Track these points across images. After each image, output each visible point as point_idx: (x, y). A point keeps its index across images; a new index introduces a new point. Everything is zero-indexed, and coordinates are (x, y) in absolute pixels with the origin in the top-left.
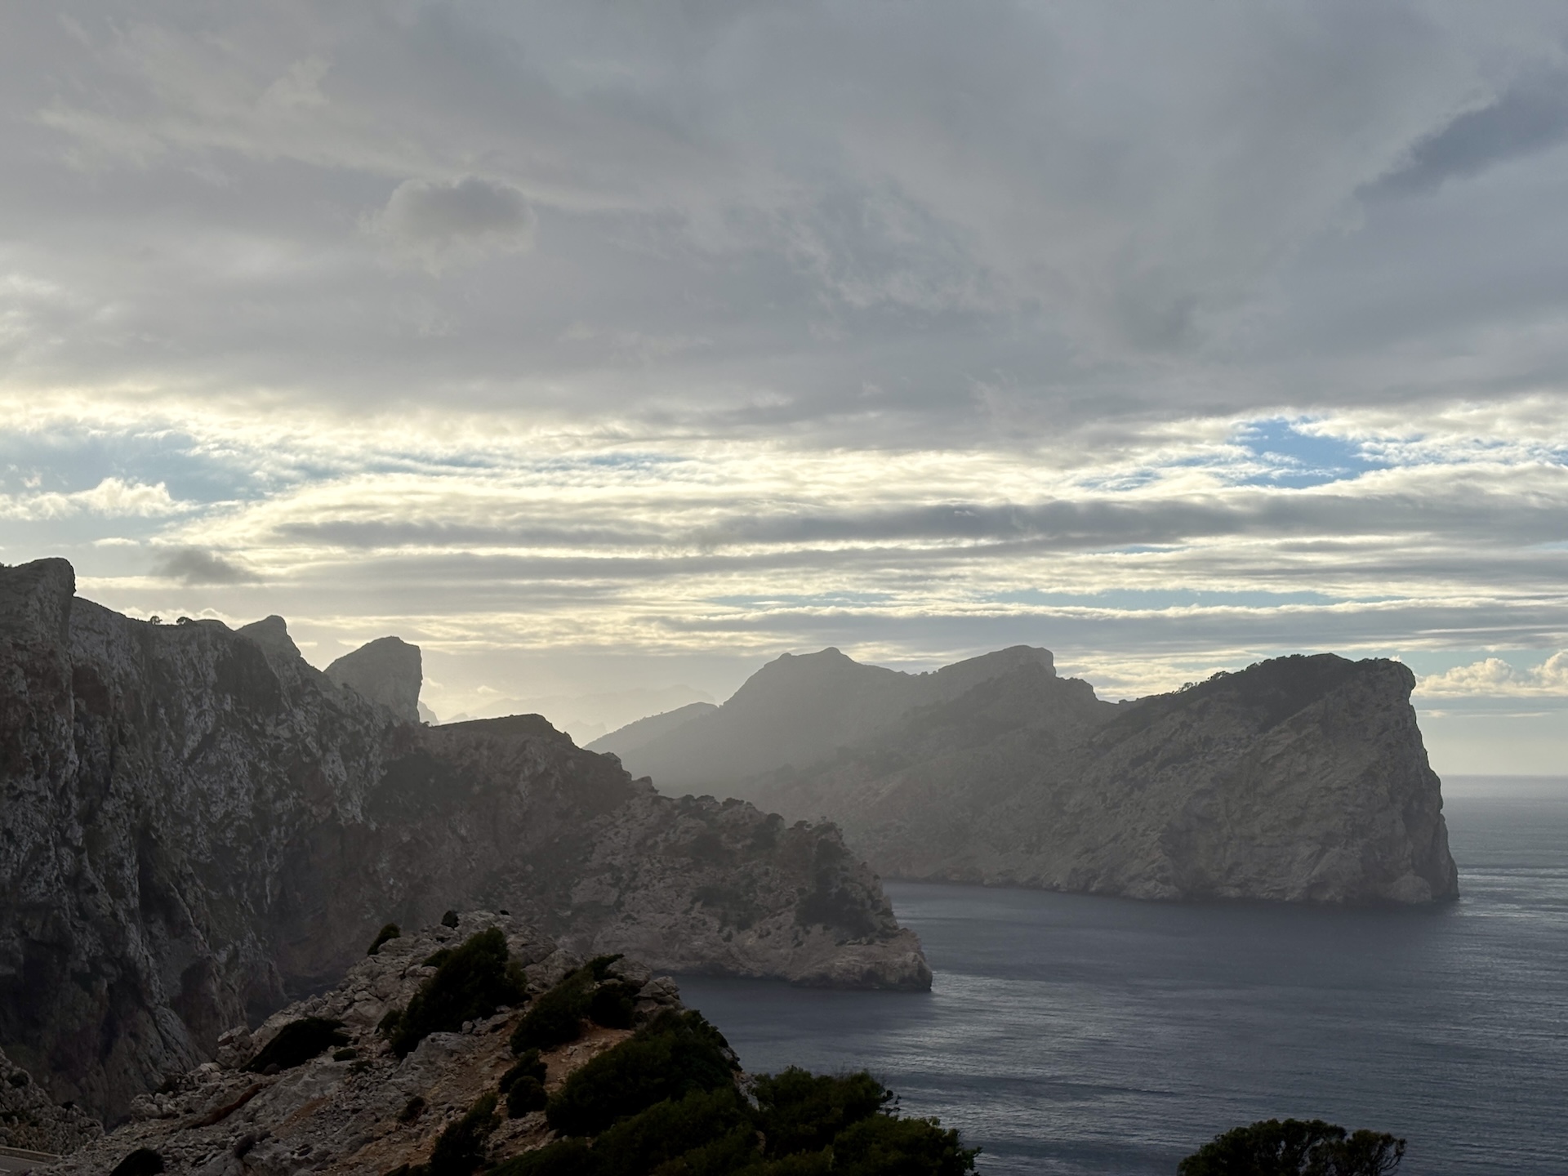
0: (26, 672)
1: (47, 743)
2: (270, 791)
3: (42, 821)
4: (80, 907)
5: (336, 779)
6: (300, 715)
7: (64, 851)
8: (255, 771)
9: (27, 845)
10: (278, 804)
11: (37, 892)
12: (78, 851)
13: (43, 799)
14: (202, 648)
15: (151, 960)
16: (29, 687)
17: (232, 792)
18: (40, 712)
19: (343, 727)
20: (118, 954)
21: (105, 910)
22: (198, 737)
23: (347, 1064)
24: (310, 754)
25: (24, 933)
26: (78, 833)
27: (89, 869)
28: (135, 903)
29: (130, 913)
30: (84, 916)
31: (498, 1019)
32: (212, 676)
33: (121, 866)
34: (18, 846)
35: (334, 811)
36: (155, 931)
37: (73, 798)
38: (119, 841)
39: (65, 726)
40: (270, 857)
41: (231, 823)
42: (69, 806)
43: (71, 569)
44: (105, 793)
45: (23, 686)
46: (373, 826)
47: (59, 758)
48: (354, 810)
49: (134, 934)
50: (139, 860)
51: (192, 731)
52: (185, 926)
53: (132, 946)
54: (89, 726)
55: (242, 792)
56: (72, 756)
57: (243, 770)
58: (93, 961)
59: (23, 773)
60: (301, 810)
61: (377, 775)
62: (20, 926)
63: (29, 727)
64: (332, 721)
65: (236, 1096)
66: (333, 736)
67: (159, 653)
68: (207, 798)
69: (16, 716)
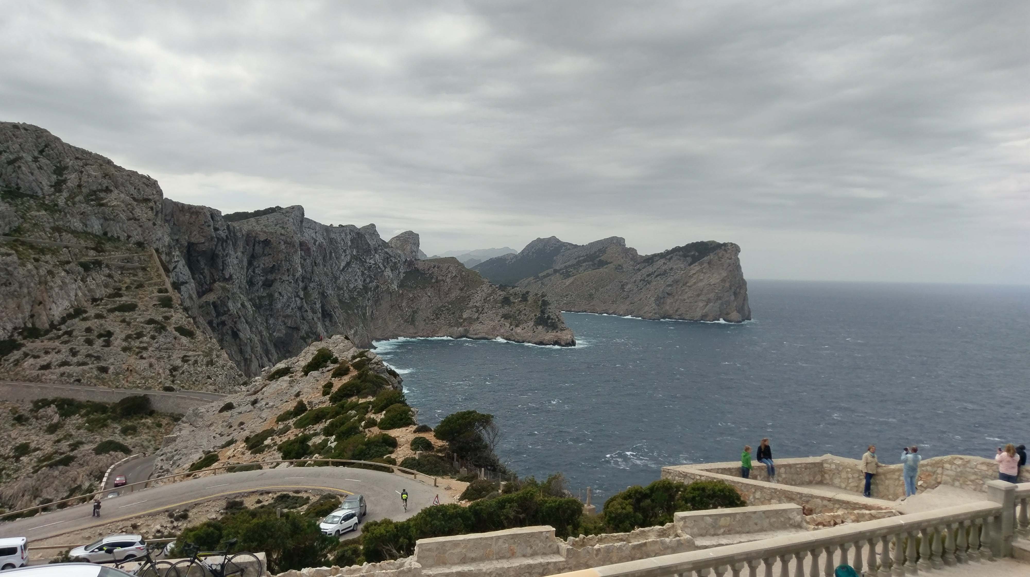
0: (285, 243)
1: (291, 265)
2: (368, 280)
3: (290, 289)
4: (302, 316)
5: (389, 277)
6: (377, 256)
7: (297, 299)
8: (363, 274)
9: (286, 297)
10: (370, 284)
11: (289, 312)
12: (302, 299)
13: (291, 282)
14: (346, 235)
15: (325, 333)
16: (286, 247)
17: (356, 280)
18: (289, 255)
19: (391, 260)
20: (314, 331)
21: (310, 318)
22: (345, 263)
23: (290, 379)
24: (381, 269)
25: (285, 324)
26: (302, 294)
27: (305, 305)
28: (320, 315)
29: (319, 318)
30: (304, 319)
31: (329, 368)
32: (349, 243)
33: (315, 304)
34: (283, 296)
35: (388, 287)
36: (327, 324)
37: (300, 282)
38: (315, 295)
39: (297, 259)
40: (368, 301)
41: (355, 290)
42: (299, 285)
43: (303, 209)
44: (310, 280)
45: (283, 247)
46: (401, 292)
47: (295, 270)
48: (395, 286)
49: (319, 325)
50: (321, 302)
51: (343, 260)
52: (336, 323)
53: (319, 328)
54: (305, 260)
55: (359, 280)
56: (300, 269)
57: (359, 274)
58: (307, 333)
59: (284, 274)
60: (377, 287)
61: (402, 276)
62: (283, 321)
63: (286, 260)
64: (388, 258)
65: (261, 387)
66: (388, 263)
67: (333, 235)
68: (348, 282)
69: (281, 256)
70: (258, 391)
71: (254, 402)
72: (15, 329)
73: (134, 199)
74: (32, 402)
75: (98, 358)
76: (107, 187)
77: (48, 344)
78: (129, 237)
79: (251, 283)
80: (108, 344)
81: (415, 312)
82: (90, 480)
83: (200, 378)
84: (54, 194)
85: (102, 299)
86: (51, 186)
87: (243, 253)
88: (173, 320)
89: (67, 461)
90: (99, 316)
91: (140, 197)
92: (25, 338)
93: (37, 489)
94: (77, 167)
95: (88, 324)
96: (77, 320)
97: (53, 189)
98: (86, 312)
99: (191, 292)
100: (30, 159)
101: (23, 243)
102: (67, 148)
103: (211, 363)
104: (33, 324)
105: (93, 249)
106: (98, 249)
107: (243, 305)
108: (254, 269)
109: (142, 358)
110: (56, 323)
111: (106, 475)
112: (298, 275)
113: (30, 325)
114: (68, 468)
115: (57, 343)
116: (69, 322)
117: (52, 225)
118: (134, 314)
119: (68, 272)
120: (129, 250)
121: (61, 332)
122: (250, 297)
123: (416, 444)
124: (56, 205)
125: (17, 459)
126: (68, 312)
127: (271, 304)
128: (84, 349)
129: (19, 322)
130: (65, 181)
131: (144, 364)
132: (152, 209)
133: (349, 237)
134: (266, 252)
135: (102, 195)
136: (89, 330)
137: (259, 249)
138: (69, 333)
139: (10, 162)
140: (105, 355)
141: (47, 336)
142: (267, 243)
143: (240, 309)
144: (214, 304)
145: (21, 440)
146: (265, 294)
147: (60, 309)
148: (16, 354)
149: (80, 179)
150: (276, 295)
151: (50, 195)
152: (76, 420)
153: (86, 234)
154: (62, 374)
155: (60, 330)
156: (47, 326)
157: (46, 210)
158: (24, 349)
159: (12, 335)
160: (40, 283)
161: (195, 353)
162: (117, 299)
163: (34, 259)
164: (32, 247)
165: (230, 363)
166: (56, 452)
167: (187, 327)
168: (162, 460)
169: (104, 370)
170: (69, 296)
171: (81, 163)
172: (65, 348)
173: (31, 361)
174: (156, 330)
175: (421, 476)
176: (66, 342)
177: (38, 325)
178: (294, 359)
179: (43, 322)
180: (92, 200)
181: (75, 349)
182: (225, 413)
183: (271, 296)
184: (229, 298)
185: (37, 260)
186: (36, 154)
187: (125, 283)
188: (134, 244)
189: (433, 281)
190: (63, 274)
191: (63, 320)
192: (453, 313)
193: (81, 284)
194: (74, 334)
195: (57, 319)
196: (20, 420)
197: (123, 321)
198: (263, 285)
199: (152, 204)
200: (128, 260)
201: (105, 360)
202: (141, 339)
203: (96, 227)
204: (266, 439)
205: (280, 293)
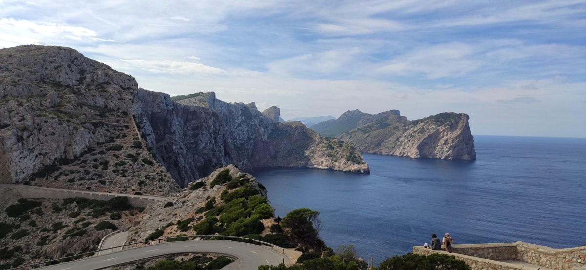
0: (204, 113)
1: (208, 125)
3: (207, 139)
4: (213, 154)
5: (262, 132)
6: (256, 120)
7: (211, 144)
8: (248, 130)
9: (204, 143)
10: (252, 136)
11: (206, 151)
12: (213, 144)
13: (207, 135)
14: (239, 108)
15: (225, 163)
16: (205, 115)
17: (244, 134)
18: (207, 120)
19: (264, 123)
20: (220, 162)
21: (218, 155)
22: (238, 124)
23: (203, 189)
24: (258, 128)
25: (204, 158)
26: (213, 141)
27: (215, 148)
28: (223, 154)
29: (222, 155)
30: (214, 156)
31: (226, 183)
32: (240, 113)
33: (221, 147)
35: (262, 138)
36: (227, 158)
37: (212, 135)
38: (220, 143)
39: (211, 122)
40: (250, 146)
41: (243, 140)
43: (215, 94)
44: (218, 134)
45: (203, 115)
46: (269, 141)
47: (210, 128)
48: (265, 138)
49: (223, 159)
50: (224, 146)
52: (232, 158)
54: (215, 122)
56: (212, 127)
57: (246, 130)
58: (215, 164)
59: (203, 130)
60: (256, 138)
61: (270, 132)
62: (203, 157)
63: (205, 122)
64: (262, 122)
65: (187, 194)
66: (262, 124)
67: (231, 109)
68: (239, 135)
69: (202, 120)
70: (186, 196)
71: (184, 202)
72: (55, 159)
73: (122, 88)
74: (64, 199)
75: (100, 176)
76: (108, 81)
77: (73, 168)
78: (119, 109)
79: (185, 135)
80: (106, 168)
81: (277, 152)
82: (94, 244)
83: (155, 188)
84: (79, 85)
85: (103, 143)
86: (77, 81)
87: (181, 118)
88: (141, 155)
89: (81, 234)
90: (102, 153)
91: (126, 87)
92: (60, 164)
93: (65, 249)
94: (92, 70)
95: (95, 157)
96: (90, 154)
97: (78, 82)
98: (94, 150)
99: (153, 140)
100: (66, 66)
101: (61, 112)
102: (86, 60)
103: (161, 180)
104: (66, 156)
105: (98, 115)
106: (102, 115)
107: (180, 147)
108: (187, 127)
109: (124, 176)
110: (77, 156)
111: (101, 241)
112: (211, 131)
113: (63, 157)
114: (82, 237)
115: (78, 168)
116: (85, 156)
117: (77, 102)
118: (120, 152)
119: (85, 128)
120: (118, 116)
121: (80, 161)
122: (184, 143)
123: (273, 228)
124: (79, 91)
125: (55, 232)
126: (84, 150)
127: (196, 147)
128: (93, 171)
129: (58, 156)
130: (85, 78)
131: (124, 179)
132: (132, 93)
133: (240, 110)
134: (194, 118)
135: (105, 85)
136: (96, 160)
137: (190, 117)
138: (85, 162)
139: (56, 68)
140: (104, 174)
141: (73, 164)
142: (194, 113)
143: (179, 150)
144: (165, 146)
145: (58, 221)
146: (193, 141)
147: (80, 149)
148: (56, 173)
149: (93, 77)
150: (199, 141)
151: (76, 86)
152: (87, 211)
153: (95, 107)
154: (80, 185)
155: (80, 160)
156: (73, 158)
157: (74, 94)
158: (60, 171)
159: (54, 163)
160: (70, 134)
161: (153, 174)
162: (112, 143)
163: (67, 120)
164: (66, 113)
165: (172, 179)
166: (76, 228)
167: (148, 159)
168: (132, 234)
169: (104, 183)
170: (85, 141)
171: (93, 68)
172: (82, 170)
173: (64, 177)
174: (132, 161)
175: (275, 247)
176: (83, 167)
177: (68, 157)
178: (206, 178)
179: (71, 156)
180: (99, 88)
181: (88, 170)
182: (167, 208)
183: (196, 142)
184: (173, 143)
185: (68, 121)
186: (70, 63)
187: (116, 134)
188: (121, 113)
189: (288, 134)
190: (82, 129)
191: (82, 155)
192: (299, 153)
193: (92, 135)
194: (88, 163)
195: (78, 154)
196: (57, 210)
197: (115, 155)
198: (192, 136)
199: (131, 91)
200: (118, 121)
201: (104, 177)
202: (124, 166)
203: (101, 103)
204: (189, 223)
205: (201, 141)
